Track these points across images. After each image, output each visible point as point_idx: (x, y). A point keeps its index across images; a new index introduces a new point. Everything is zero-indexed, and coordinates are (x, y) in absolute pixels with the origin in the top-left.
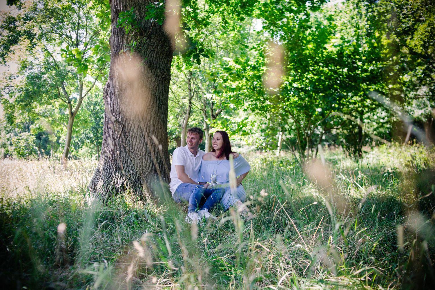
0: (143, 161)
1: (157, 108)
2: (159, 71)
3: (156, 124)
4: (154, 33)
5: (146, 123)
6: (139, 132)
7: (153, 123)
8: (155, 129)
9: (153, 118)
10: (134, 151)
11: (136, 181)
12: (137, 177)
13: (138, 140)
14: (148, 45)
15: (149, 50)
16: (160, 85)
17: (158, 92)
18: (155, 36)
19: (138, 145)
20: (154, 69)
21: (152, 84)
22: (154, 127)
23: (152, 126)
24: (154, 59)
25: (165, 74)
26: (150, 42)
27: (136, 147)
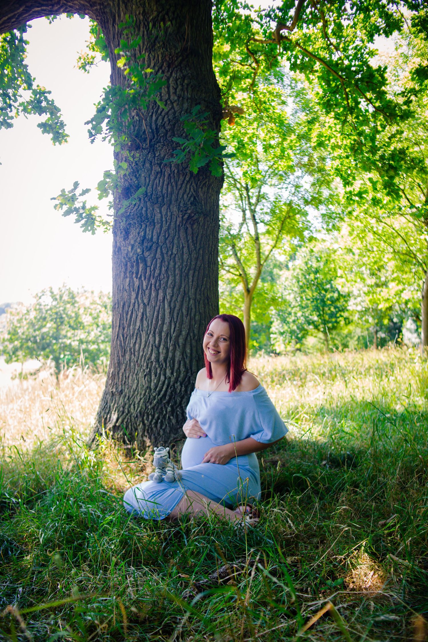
0: (152, 378)
1: (178, 277)
2: (175, 209)
3: (177, 308)
4: (162, 141)
5: (157, 308)
6: (144, 326)
7: (170, 305)
8: (175, 317)
9: (168, 297)
10: (137, 361)
11: (137, 416)
12: (139, 409)
13: (143, 340)
14: (151, 164)
15: (153, 172)
16: (182, 234)
17: (178, 247)
18: (164, 145)
19: (144, 349)
20: (165, 207)
21: (162, 234)
22: (171, 313)
23: (167, 311)
24: (165, 187)
25: (189, 212)
26: (154, 157)
27: (141, 354)
